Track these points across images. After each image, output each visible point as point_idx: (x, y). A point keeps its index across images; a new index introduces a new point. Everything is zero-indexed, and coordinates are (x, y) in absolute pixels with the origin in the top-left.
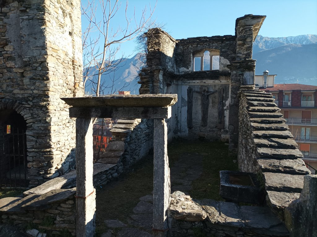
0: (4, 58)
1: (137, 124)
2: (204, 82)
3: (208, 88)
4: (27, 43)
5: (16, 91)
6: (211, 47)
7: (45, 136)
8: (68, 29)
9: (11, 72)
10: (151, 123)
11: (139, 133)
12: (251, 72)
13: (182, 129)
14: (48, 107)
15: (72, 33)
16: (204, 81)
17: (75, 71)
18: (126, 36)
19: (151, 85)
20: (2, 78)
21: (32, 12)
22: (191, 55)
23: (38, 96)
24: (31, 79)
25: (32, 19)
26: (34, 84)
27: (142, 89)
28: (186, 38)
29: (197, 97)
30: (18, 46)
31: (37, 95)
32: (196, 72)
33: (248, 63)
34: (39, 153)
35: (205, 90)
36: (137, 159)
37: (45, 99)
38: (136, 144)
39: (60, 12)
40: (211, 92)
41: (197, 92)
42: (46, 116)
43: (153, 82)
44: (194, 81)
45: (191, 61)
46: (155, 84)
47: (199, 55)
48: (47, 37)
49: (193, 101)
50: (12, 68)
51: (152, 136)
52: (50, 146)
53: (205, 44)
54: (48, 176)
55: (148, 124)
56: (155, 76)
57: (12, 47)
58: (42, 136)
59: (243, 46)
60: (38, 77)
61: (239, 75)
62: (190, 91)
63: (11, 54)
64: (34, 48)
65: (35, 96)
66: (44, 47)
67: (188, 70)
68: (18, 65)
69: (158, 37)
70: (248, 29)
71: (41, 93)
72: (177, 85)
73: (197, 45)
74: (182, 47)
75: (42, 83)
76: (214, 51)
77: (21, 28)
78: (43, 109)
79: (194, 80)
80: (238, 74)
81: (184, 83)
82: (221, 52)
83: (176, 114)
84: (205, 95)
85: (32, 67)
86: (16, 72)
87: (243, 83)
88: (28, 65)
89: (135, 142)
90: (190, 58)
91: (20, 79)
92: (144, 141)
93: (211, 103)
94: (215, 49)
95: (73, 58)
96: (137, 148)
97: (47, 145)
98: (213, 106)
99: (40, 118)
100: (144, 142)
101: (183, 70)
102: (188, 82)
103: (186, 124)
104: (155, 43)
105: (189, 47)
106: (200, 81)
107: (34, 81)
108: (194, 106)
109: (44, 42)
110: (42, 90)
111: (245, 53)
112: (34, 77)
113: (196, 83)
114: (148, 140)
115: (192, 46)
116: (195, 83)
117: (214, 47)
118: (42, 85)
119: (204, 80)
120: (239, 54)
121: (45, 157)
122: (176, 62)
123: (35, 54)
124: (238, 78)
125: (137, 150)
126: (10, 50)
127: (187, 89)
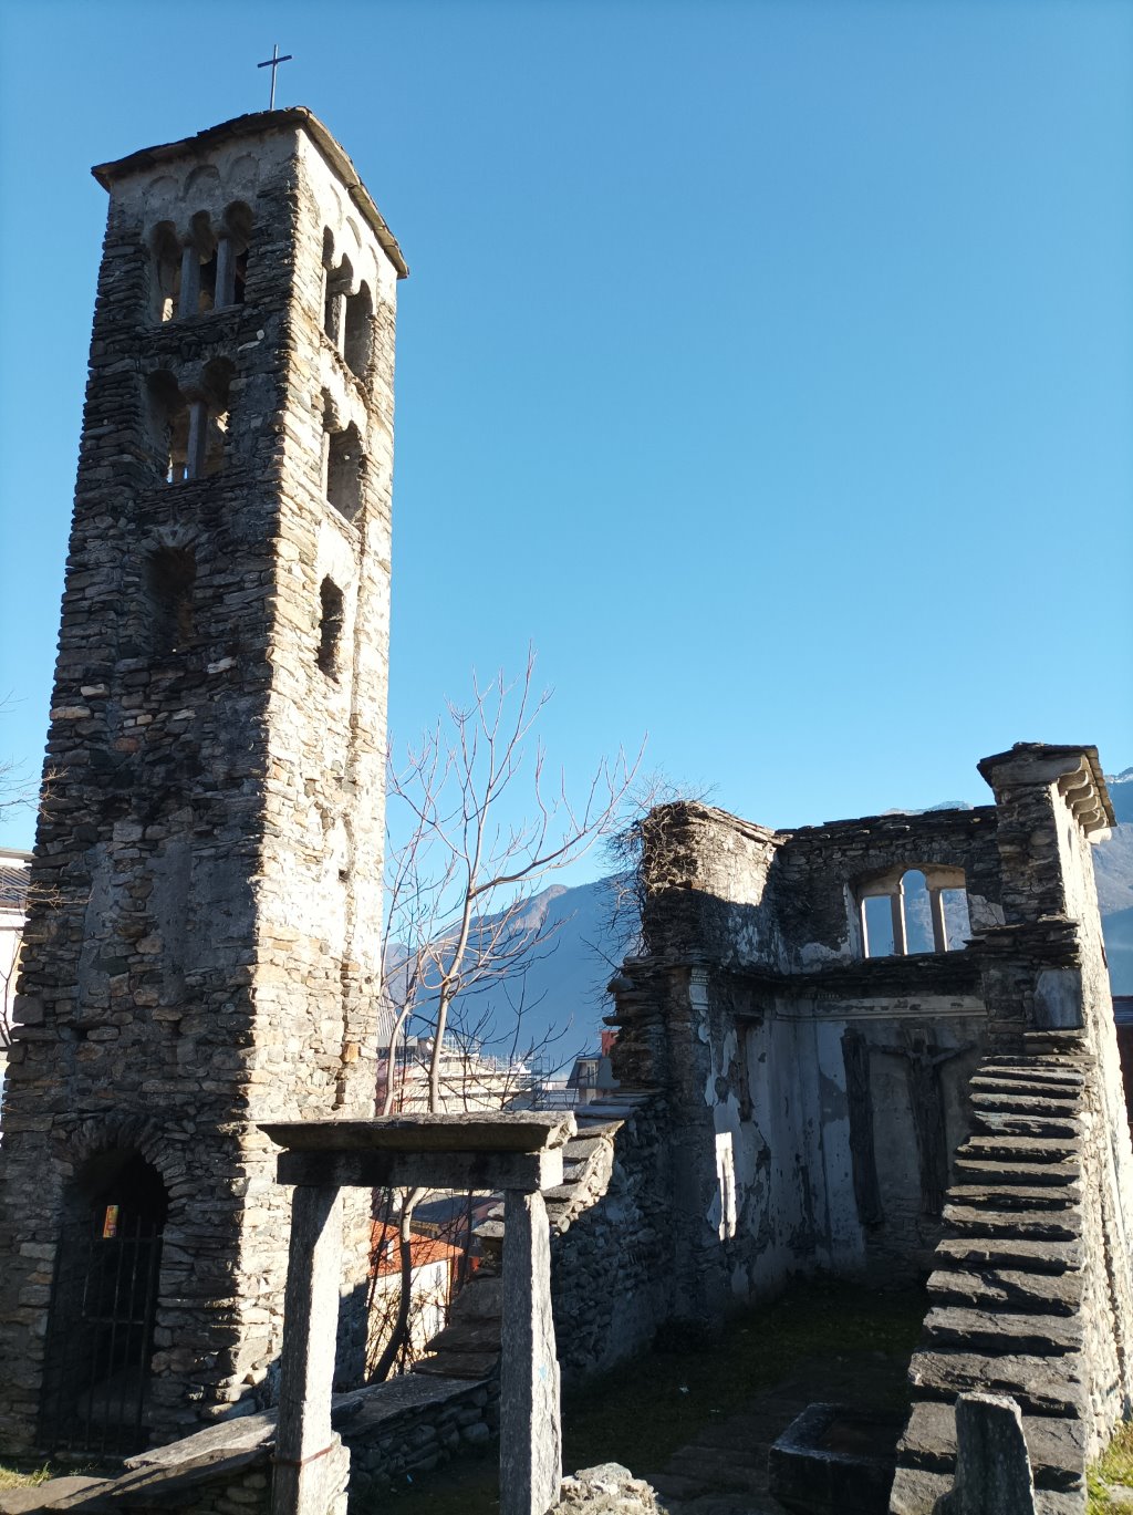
0: (130, 978)
1: (590, 1203)
2: (914, 1007)
3: (933, 1034)
4: (203, 928)
5: (151, 1085)
6: (926, 858)
7: (223, 1248)
8: (333, 865)
9: (144, 1022)
10: (661, 1201)
11: (601, 1242)
12: (1068, 974)
13: (833, 1228)
14: (240, 1138)
15: (349, 871)
16: (912, 1000)
17: (348, 1000)
18: (537, 861)
19: (655, 1028)
20: (116, 1040)
21: (228, 835)
22: (846, 891)
23: (216, 1101)
24: (202, 1042)
25: (226, 856)
26: (209, 1058)
27: (622, 1046)
28: (817, 822)
29: (887, 1075)
30: (177, 940)
31: (213, 1098)
32: (875, 963)
33: (1048, 933)
34: (195, 1314)
35: (918, 1045)
36: (589, 1369)
37: (234, 1111)
38: (586, 1294)
39: (315, 816)
40: (947, 1050)
41: (886, 1051)
42: (234, 1174)
43: (666, 1016)
44: (867, 1002)
45: (844, 917)
46: (673, 1025)
47: (881, 890)
48: (262, 907)
49: (875, 1091)
50: (150, 1007)
51: (669, 1260)
52: (231, 1289)
53: (897, 847)
54: (216, 1409)
55: (648, 1203)
56: (674, 994)
57: (159, 943)
58: (214, 1246)
59: (1025, 863)
60: (221, 1038)
61: (1018, 983)
62: (855, 1046)
63: (153, 963)
64: (222, 942)
65: (206, 1101)
66: (249, 940)
67: (834, 954)
68: (167, 999)
69: (684, 837)
70: (1030, 800)
71: (225, 1088)
72: (795, 1020)
73: (867, 849)
74: (803, 860)
75: (230, 1056)
76: (943, 871)
77: (192, 885)
78: (225, 1148)
79: (866, 994)
80: (1011, 980)
81: (824, 1009)
82: (970, 875)
83: (798, 1157)
84: (924, 1063)
85: (207, 1003)
86: (160, 1022)
87: (1034, 1021)
88: (197, 997)
89: (578, 1285)
90: (843, 904)
91: (169, 1044)
92: (629, 1283)
93: (955, 1102)
94: (945, 861)
95: (347, 956)
96: (589, 1316)
97: (224, 1283)
99: (212, 1182)
100: (627, 1290)
101: (815, 952)
102: (844, 1004)
103: (852, 1206)
104: (676, 862)
105: (831, 856)
106: (895, 1001)
107: (209, 1051)
108: (877, 1120)
109: (253, 924)
110: (229, 1081)
111: (1037, 889)
112: (210, 1037)
113: (878, 1009)
114: (650, 1279)
115: (843, 855)
116: (872, 1008)
117: (937, 858)
118: (231, 1064)
119: (911, 995)
120: (1012, 896)
121: (213, 1331)
122: (780, 922)
123: (222, 961)
124: (1014, 997)
125: (590, 1323)
126: (153, 952)
127: (842, 1039)
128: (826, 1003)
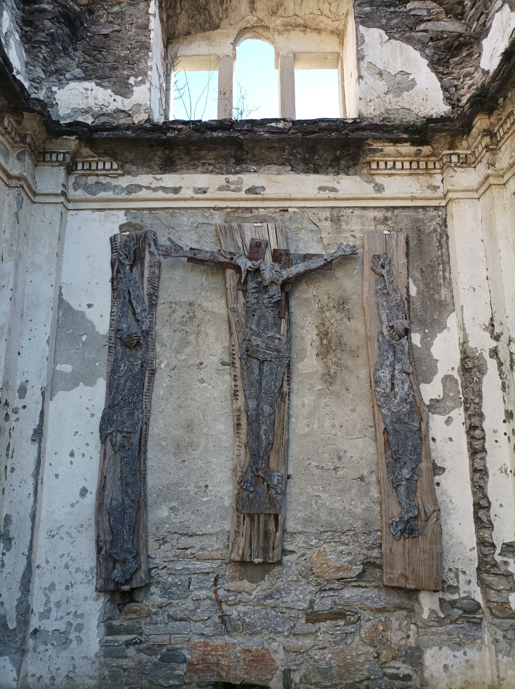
2: (254, 191)
3: (284, 233)
16: (249, 179)
29: (190, 305)
44: (170, 180)
49: (164, 332)
81: (87, 188)
93: (311, 351)
98: (329, 378)
101: (84, 97)
102: (125, 181)
106: (220, 180)
113: (187, 193)
127: (113, 240)
128: (91, 180)
